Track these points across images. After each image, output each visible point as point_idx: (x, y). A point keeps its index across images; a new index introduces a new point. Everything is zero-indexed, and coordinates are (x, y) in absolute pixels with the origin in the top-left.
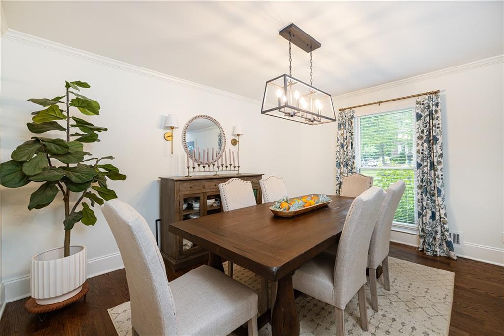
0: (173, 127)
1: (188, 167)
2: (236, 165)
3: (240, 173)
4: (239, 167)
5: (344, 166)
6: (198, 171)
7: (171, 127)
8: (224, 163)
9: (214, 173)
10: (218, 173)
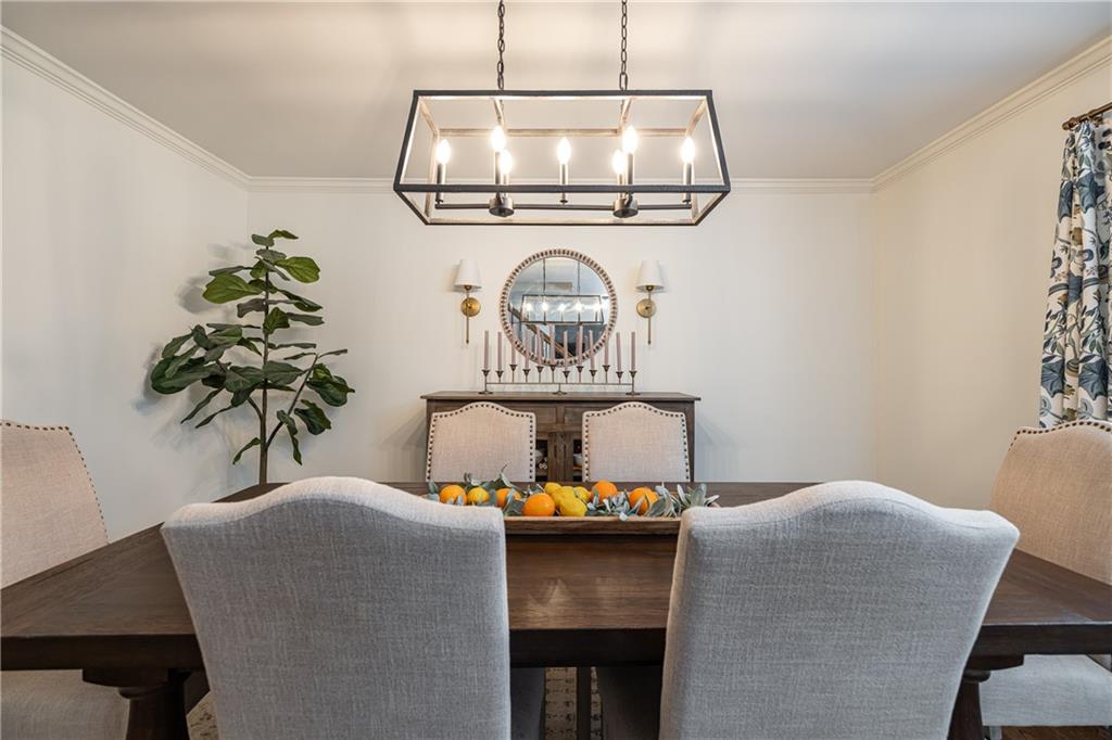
0: (471, 287)
1: (486, 372)
2: (626, 368)
3: (636, 391)
4: (633, 374)
5: (1082, 382)
6: (511, 381)
7: (466, 287)
8: (612, 362)
9: (554, 388)
10: (565, 389)
